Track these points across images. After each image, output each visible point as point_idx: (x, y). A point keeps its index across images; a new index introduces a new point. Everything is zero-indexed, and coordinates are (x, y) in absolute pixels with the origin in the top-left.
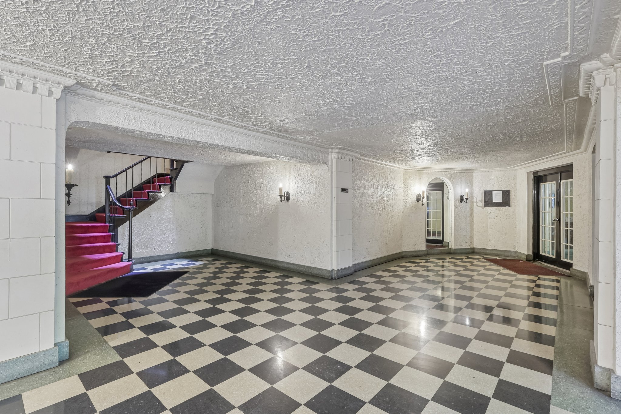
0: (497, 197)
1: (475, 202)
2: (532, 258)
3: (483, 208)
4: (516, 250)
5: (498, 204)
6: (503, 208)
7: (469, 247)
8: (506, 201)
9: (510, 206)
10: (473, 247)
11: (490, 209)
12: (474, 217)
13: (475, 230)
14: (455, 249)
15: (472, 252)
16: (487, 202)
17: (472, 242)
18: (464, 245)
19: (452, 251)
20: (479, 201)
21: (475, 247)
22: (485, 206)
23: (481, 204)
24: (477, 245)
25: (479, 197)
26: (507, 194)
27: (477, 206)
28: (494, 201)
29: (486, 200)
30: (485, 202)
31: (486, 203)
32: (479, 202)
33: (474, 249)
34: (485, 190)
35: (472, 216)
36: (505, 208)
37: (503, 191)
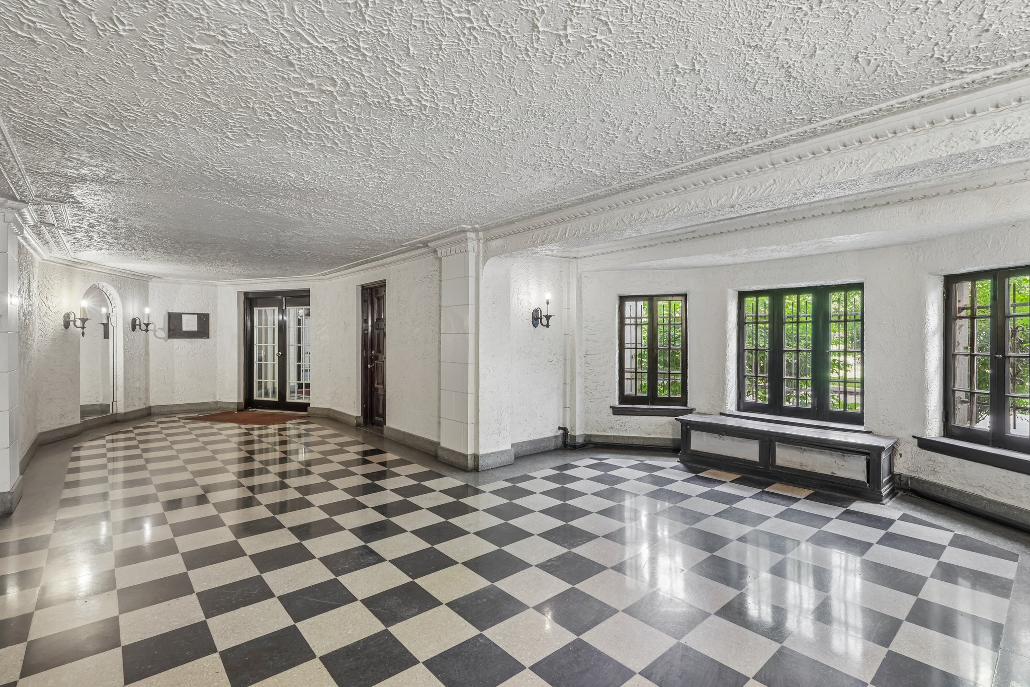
0: (190, 324)
1: (152, 330)
2: (243, 407)
3: (166, 341)
4: (217, 399)
5: (190, 335)
6: (198, 339)
7: (144, 407)
8: (203, 330)
9: (208, 338)
10: (148, 406)
11: (177, 342)
12: (151, 356)
13: (151, 377)
14: (126, 413)
15: (148, 414)
16: (174, 330)
17: (147, 398)
18: (138, 406)
19: (118, 418)
20: (159, 329)
21: (152, 404)
22: (169, 337)
23: (163, 334)
24: (156, 400)
25: (160, 323)
26: (203, 320)
27: (157, 337)
28: (184, 329)
29: (172, 328)
30: (169, 330)
31: (171, 332)
32: (159, 331)
33: (150, 408)
34: (170, 311)
35: (147, 353)
36: (201, 340)
37: (199, 315)
